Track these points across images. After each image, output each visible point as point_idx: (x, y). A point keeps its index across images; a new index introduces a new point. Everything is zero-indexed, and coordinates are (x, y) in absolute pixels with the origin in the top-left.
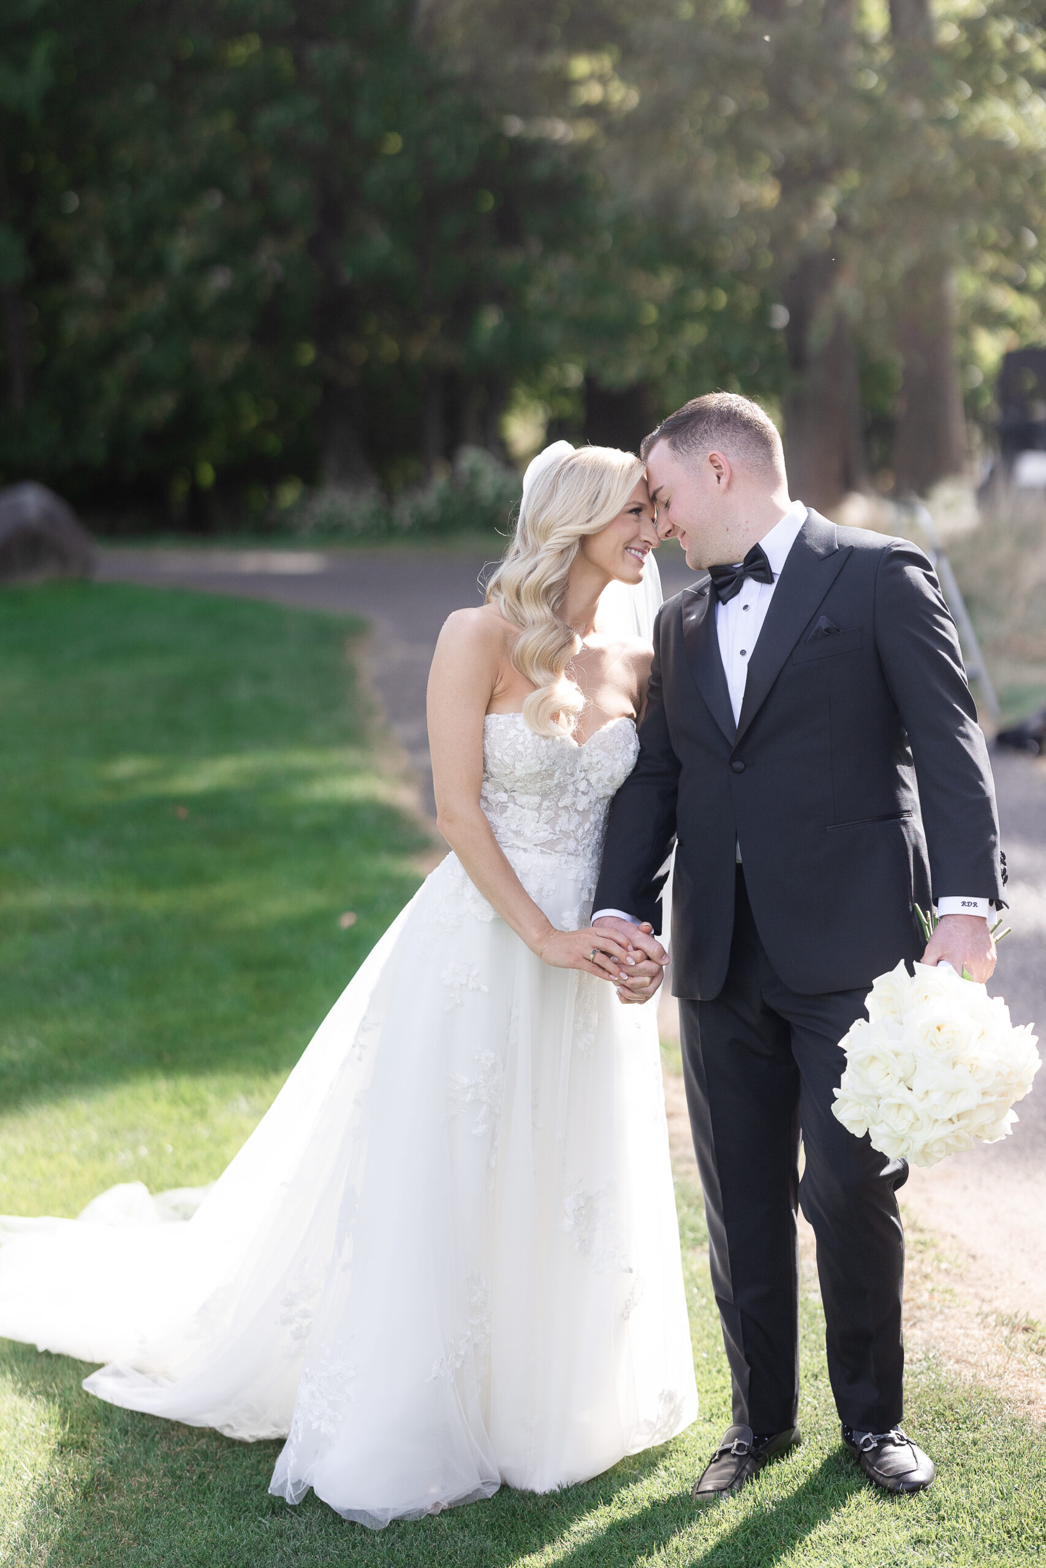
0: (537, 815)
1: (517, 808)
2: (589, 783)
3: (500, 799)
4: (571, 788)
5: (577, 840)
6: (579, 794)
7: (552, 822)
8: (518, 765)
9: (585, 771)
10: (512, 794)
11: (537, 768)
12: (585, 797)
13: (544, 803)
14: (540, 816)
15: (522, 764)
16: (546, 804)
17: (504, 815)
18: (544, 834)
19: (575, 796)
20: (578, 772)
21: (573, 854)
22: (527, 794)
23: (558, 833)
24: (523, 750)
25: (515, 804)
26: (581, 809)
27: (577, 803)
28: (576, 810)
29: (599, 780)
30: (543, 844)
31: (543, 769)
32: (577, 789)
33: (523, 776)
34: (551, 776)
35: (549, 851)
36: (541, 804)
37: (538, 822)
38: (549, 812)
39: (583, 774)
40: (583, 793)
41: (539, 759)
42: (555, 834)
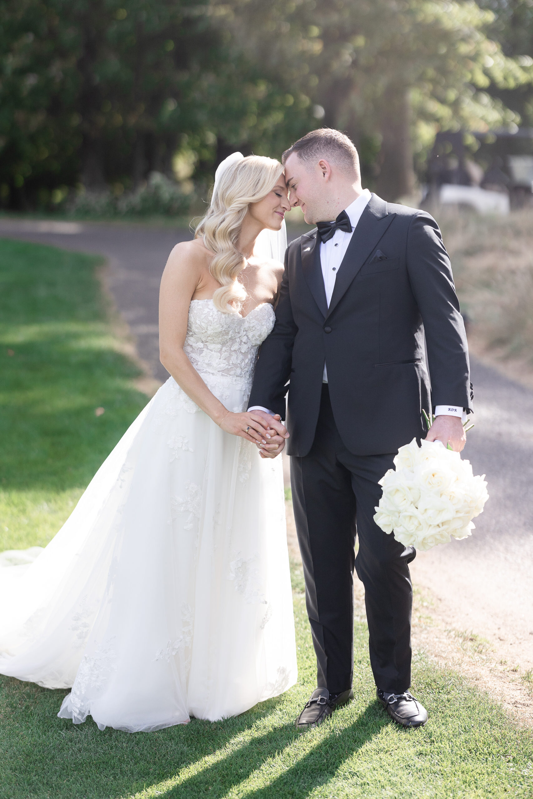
0: (220, 355)
1: (209, 351)
2: (248, 338)
3: (199, 346)
4: (238, 340)
5: (241, 369)
6: (243, 343)
7: (228, 359)
8: (209, 328)
9: (246, 331)
10: (206, 343)
11: (220, 330)
12: (245, 345)
13: (223, 348)
14: (221, 355)
15: (212, 327)
16: (224, 349)
17: (201, 355)
18: (223, 365)
19: (240, 344)
20: (242, 332)
21: (239, 376)
22: (214, 343)
23: (231, 365)
24: (212, 320)
25: (208, 349)
26: (243, 352)
27: (241, 348)
28: (241, 352)
29: (253, 336)
30: (223, 371)
31: (223, 330)
32: (241, 341)
33: (212, 334)
34: (227, 334)
35: (226, 375)
36: (221, 349)
37: (220, 359)
38: (226, 353)
39: (245, 333)
40: (245, 343)
41: (221, 325)
42: (229, 365)
